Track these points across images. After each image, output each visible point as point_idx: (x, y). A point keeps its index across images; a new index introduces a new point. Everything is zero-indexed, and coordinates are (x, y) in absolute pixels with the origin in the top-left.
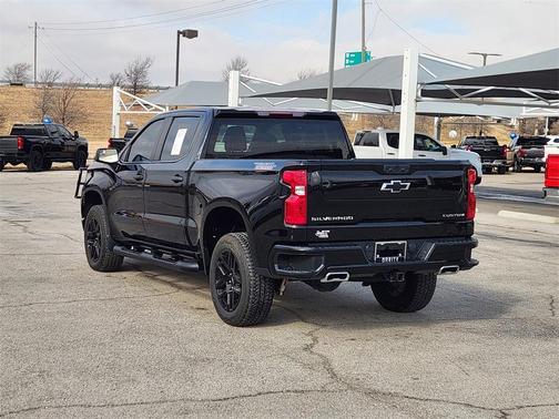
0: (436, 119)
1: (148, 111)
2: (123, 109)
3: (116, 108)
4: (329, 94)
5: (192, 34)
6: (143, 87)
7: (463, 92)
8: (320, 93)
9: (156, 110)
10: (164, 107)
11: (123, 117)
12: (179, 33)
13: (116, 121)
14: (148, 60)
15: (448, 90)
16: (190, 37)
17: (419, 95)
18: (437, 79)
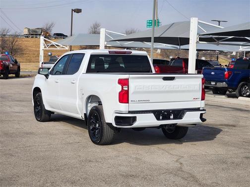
1: (58, 48)
2: (45, 47)
3: (42, 47)
5: (79, 11)
7: (219, 39)
9: (63, 48)
10: (67, 46)
12: (72, 10)
13: (42, 53)
16: (78, 12)
17: (198, 40)
18: (206, 32)
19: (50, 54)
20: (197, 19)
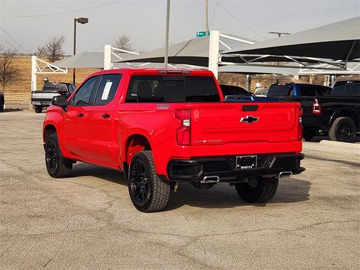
0: (248, 76)
1: (54, 72)
2: (38, 71)
3: (34, 71)
4: (166, 60)
5: (84, 21)
6: (59, 55)
7: (248, 59)
8: (161, 60)
9: (60, 71)
10: (65, 69)
11: (38, 76)
12: (76, 20)
13: (34, 79)
14: (62, 38)
15: (238, 57)
16: (83, 23)
17: (220, 60)
18: (230, 50)
19: (46, 79)
20: (218, 32)
